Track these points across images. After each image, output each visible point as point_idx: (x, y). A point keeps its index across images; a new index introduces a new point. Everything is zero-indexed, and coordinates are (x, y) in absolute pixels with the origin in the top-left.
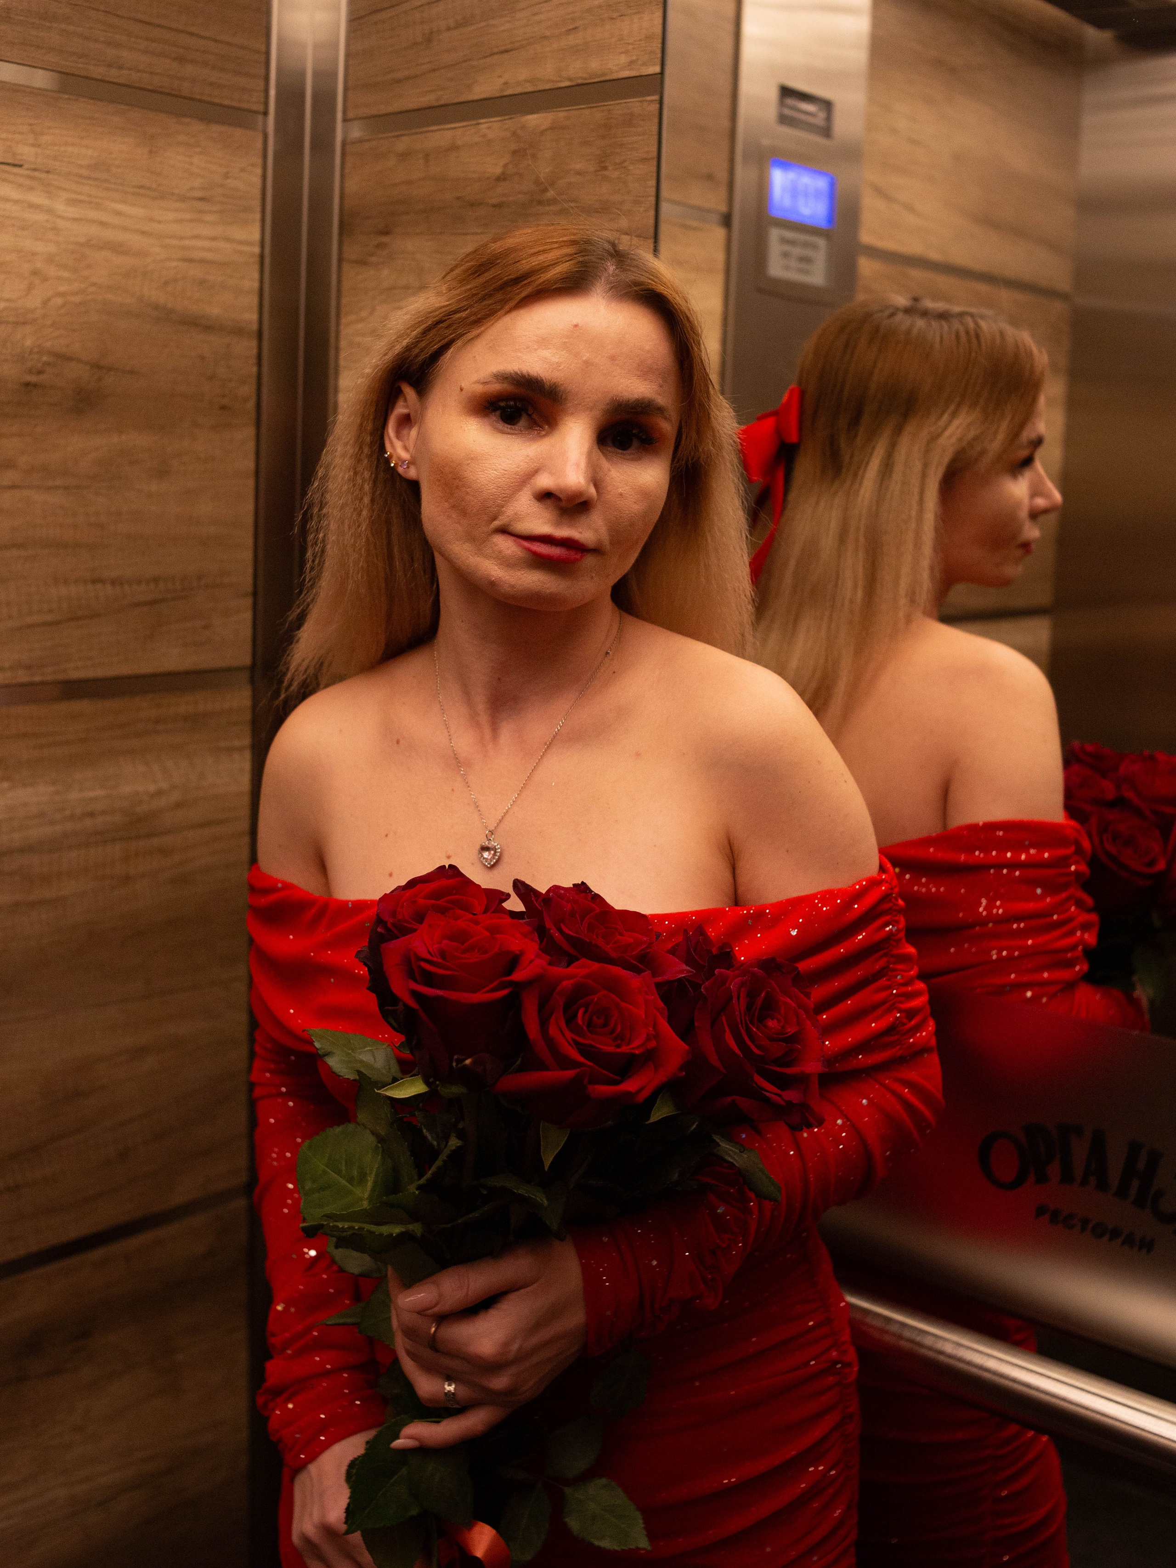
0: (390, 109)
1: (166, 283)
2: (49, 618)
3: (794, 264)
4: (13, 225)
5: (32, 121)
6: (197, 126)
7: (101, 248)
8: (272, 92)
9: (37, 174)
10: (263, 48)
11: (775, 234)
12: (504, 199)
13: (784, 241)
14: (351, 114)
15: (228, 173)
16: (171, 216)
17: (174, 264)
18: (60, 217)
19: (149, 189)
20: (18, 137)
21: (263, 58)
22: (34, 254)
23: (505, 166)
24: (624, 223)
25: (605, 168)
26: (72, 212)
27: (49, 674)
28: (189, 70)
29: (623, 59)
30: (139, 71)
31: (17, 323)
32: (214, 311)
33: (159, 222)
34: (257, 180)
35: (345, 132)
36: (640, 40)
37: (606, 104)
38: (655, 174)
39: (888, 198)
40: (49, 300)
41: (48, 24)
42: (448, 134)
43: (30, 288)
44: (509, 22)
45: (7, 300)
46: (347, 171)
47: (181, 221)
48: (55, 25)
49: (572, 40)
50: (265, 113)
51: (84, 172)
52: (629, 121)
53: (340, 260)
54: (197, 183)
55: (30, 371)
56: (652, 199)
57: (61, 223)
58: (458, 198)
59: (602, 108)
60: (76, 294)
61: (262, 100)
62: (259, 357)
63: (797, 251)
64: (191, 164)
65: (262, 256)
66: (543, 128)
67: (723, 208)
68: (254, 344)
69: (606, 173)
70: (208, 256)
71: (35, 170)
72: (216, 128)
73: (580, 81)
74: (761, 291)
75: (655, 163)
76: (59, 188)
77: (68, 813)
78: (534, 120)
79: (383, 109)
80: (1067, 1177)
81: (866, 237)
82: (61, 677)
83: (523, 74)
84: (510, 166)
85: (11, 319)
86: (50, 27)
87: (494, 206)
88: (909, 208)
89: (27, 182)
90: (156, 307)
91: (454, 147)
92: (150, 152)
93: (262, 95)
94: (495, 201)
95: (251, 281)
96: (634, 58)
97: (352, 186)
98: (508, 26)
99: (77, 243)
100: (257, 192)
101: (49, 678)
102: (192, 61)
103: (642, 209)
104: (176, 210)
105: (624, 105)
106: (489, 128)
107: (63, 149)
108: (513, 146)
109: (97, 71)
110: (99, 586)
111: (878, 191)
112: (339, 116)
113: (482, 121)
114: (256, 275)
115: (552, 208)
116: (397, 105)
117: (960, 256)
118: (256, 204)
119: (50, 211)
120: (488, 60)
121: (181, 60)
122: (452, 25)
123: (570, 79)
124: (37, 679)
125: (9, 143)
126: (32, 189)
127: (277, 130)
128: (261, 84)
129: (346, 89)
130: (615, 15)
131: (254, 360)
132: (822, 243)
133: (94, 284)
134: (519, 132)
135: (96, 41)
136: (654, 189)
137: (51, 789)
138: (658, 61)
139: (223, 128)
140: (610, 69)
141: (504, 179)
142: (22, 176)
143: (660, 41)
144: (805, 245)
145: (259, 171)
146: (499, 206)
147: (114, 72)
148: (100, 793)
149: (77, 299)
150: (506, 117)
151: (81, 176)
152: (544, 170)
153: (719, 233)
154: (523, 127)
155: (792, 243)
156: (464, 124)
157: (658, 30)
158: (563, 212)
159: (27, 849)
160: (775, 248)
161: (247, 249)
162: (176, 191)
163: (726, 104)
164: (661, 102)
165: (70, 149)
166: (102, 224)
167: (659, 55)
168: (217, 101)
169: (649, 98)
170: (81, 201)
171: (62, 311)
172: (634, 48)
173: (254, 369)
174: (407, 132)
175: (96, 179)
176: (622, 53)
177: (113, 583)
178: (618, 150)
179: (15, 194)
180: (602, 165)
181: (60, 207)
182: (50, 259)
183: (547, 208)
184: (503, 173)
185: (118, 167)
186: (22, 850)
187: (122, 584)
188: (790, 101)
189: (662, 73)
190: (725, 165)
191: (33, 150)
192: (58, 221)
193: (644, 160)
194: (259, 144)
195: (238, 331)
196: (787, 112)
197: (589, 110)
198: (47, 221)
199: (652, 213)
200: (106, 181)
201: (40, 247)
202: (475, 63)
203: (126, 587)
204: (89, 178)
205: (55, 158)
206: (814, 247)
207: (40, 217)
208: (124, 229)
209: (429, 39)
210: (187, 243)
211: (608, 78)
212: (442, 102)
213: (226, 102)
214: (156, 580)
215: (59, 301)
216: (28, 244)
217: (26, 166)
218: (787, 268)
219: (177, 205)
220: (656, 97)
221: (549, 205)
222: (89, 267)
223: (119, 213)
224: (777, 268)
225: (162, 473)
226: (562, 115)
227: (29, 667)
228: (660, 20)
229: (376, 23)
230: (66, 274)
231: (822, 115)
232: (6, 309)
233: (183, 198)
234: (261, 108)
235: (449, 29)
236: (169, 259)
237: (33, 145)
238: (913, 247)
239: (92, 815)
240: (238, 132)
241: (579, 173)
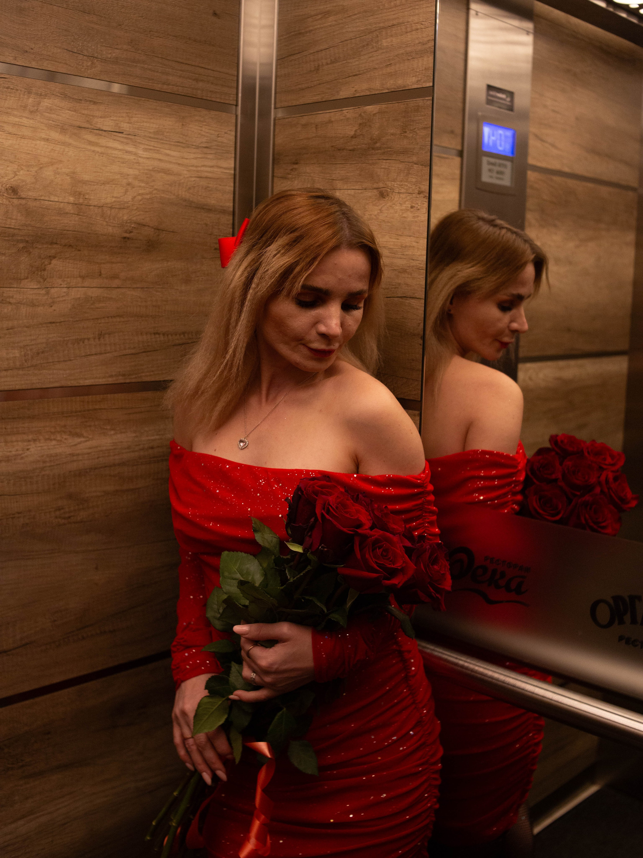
0: (298, 103)
1: (190, 188)
2: (133, 351)
3: (495, 175)
4: (119, 162)
5: (128, 111)
6: (204, 112)
7: (159, 172)
8: (240, 95)
9: (130, 137)
10: (235, 73)
11: (485, 160)
12: (355, 147)
13: (490, 163)
14: (278, 106)
15: (218, 134)
16: (192, 156)
17: (193, 179)
18: (140, 157)
19: (182, 143)
20: (121, 119)
21: (235, 78)
22: (128, 175)
23: (356, 131)
24: (414, 159)
25: (406, 132)
26: (146, 154)
27: (133, 379)
28: (200, 85)
29: (414, 79)
30: (177, 86)
31: (120, 209)
32: (212, 202)
33: (187, 159)
34: (233, 138)
35: (275, 114)
36: (422, 70)
37: (406, 101)
38: (430, 135)
39: (542, 140)
40: (135, 197)
41: (135, 64)
42: (327, 116)
43: (126, 191)
44: (357, 61)
45: (116, 197)
46: (276, 133)
47: (196, 158)
48: (139, 65)
49: (389, 70)
50: (237, 105)
51: (152, 136)
52: (417, 109)
53: (273, 176)
54: (204, 140)
55: (126, 232)
56: (429, 147)
57: (141, 160)
58: (332, 146)
59: (402, 103)
60: (147, 194)
61: (235, 99)
62: (233, 224)
63: (496, 168)
64: (201, 130)
65: (235, 175)
66: (374, 112)
67: (459, 148)
68: (231, 218)
69: (406, 134)
70: (210, 175)
71: (129, 134)
72: (213, 113)
73: (393, 90)
74: (478, 189)
75: (430, 130)
76: (140, 143)
77: (141, 447)
78: (370, 109)
79: (295, 103)
80: (634, 621)
81: (531, 161)
82: (140, 380)
83: (365, 86)
84: (358, 131)
85: (117, 207)
86: (136, 66)
87: (350, 150)
88: (553, 146)
89: (125, 140)
90: (185, 200)
91: (330, 122)
92: (183, 125)
93: (235, 96)
94: (351, 148)
95: (229, 187)
96: (419, 79)
97: (279, 140)
98: (357, 63)
99: (148, 170)
100: (232, 144)
101: (133, 381)
102: (202, 81)
103: (424, 152)
104: (194, 153)
105: (415, 101)
106: (347, 112)
107: (142, 124)
108: (360, 121)
109: (158, 87)
110: (157, 336)
111: (536, 136)
112: (273, 106)
113: (344, 109)
114: (232, 184)
115: (379, 151)
116: (302, 101)
117: (579, 169)
118: (232, 149)
119: (135, 154)
120: (347, 79)
121: (197, 80)
122: (329, 62)
123: (388, 89)
124: (128, 381)
125: (117, 122)
126: (127, 143)
127: (242, 113)
128: (235, 91)
129: (276, 93)
130: (410, 58)
131: (231, 226)
132: (509, 164)
133: (156, 189)
134: (363, 114)
135: (157, 72)
136: (430, 142)
137: (134, 435)
138: (432, 81)
139: (217, 113)
140: (408, 84)
141: (356, 137)
142: (123, 137)
143: (432, 71)
144: (500, 165)
145: (233, 133)
146: (353, 150)
147: (165, 87)
148: (157, 437)
149: (148, 197)
150: (357, 107)
151: (150, 137)
152: (375, 133)
153: (458, 160)
154: (365, 112)
155: (493, 164)
156: (335, 110)
157: (431, 65)
158: (384, 153)
159: (123, 464)
160: (485, 167)
161: (228, 171)
162: (194, 144)
163: (460, 95)
164: (433, 100)
165: (145, 124)
166: (160, 160)
167: (432, 78)
168: (214, 99)
169: (427, 98)
170: (151, 149)
171: (141, 203)
172: (419, 74)
173: (231, 230)
174: (306, 114)
175: (157, 139)
176: (413, 76)
177: (164, 334)
178: (412, 124)
179: (120, 146)
180: (404, 130)
181: (140, 152)
182: (136, 178)
183: (377, 151)
184: (355, 134)
185: (168, 132)
186: (119, 465)
187: (168, 335)
188: (492, 93)
189: (433, 86)
190: (460, 126)
191: (128, 125)
192: (140, 159)
193: (425, 128)
194: (234, 121)
195: (223, 211)
196: (490, 98)
197: (397, 104)
198: (134, 159)
199: (429, 154)
200: (161, 139)
201: (131, 172)
202: (340, 81)
203: (170, 337)
204: (154, 138)
205: (138, 129)
206: (505, 166)
207: (132, 157)
208: (170, 162)
209: (317, 69)
210: (199, 169)
211: (407, 88)
212: (324, 100)
213: (218, 100)
214: (184, 333)
215: (140, 198)
216: (126, 170)
217: (125, 133)
218: (491, 177)
219: (195, 150)
220: (431, 98)
221: (378, 150)
222: (154, 181)
223: (168, 155)
224: (486, 178)
225: (187, 281)
226: (384, 106)
227: (124, 375)
228: (433, 61)
229: (291, 61)
230: (143, 185)
231: (509, 99)
232: (115, 201)
233: (197, 147)
234: (235, 103)
235: (327, 64)
236: (191, 177)
237: (128, 123)
238: (555, 165)
239: (152, 448)
240: (224, 115)
241: (392, 134)
